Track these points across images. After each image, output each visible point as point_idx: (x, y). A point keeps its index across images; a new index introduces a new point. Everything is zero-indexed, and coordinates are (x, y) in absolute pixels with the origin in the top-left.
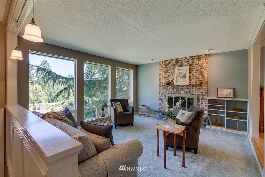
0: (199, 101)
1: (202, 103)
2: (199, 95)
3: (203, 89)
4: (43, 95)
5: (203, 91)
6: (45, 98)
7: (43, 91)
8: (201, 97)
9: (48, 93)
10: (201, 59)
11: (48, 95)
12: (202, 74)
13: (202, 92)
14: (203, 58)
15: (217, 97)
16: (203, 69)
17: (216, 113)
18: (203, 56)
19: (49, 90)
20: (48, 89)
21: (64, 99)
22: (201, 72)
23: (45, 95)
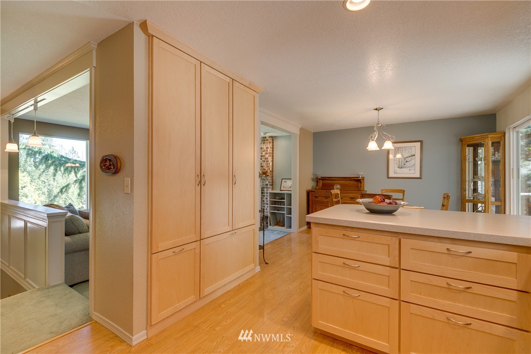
0: (264, 196)
1: (267, 199)
2: (264, 188)
3: (267, 180)
4: (32, 194)
5: (267, 183)
6: (36, 200)
7: (33, 184)
8: (265, 190)
9: (46, 190)
10: (266, 142)
11: (43, 193)
12: (267, 161)
13: (267, 185)
14: (267, 140)
15: (281, 190)
16: (267, 155)
17: (278, 210)
18: (267, 138)
19: (47, 184)
20: (44, 180)
21: (81, 202)
22: (266, 159)
23: (38, 192)
